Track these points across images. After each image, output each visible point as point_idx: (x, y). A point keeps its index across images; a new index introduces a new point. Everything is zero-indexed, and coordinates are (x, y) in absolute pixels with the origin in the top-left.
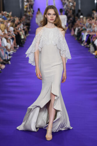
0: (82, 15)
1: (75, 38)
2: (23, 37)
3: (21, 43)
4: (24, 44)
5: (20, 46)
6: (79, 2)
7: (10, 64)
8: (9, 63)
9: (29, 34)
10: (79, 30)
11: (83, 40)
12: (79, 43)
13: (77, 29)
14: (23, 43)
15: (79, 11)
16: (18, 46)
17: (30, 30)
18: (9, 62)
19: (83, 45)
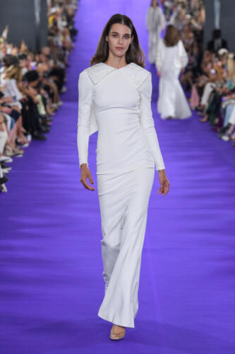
0: (224, 45)
1: (203, 117)
2: (42, 111)
3: (39, 129)
4: (47, 131)
5: (33, 137)
6: (217, 5)
7: (5, 193)
8: (2, 188)
9: (61, 103)
10: (214, 91)
11: (225, 124)
12: (215, 131)
13: (208, 90)
14: (44, 128)
15: (217, 34)
16: (29, 138)
17: (64, 89)
18: (3, 185)
19: (225, 138)
